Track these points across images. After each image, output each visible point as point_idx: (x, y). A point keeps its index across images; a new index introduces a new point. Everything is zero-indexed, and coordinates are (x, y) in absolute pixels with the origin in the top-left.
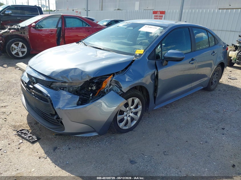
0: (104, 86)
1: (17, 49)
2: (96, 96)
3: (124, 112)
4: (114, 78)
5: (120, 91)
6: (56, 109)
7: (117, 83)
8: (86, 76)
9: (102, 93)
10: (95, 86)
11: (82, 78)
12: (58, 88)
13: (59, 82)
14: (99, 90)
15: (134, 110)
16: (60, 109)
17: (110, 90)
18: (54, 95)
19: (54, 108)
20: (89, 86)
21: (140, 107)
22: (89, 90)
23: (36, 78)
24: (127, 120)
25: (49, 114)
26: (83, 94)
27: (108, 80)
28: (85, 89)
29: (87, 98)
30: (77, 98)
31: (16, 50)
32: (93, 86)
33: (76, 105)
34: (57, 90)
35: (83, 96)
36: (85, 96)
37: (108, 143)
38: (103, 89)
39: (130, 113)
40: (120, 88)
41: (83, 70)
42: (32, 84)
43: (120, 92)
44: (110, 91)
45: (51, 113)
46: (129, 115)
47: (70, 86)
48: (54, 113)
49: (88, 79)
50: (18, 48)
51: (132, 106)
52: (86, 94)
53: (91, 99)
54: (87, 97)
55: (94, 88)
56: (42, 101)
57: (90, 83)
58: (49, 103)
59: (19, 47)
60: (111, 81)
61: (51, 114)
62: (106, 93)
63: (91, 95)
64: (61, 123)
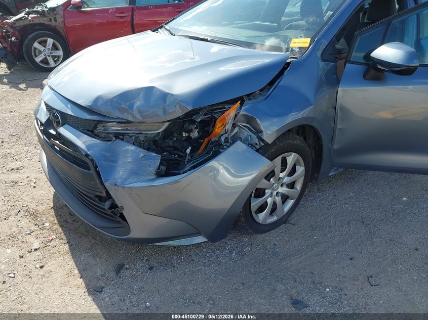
0: (218, 129)
1: (45, 53)
2: (201, 154)
3: (265, 189)
4: (243, 108)
5: (256, 141)
6: (107, 184)
7: (250, 120)
8: (175, 106)
9: (215, 146)
10: (196, 128)
11: (165, 111)
12: (111, 136)
13: (112, 122)
14: (206, 140)
15: (287, 180)
16: (118, 186)
17: (235, 139)
18: (103, 152)
19: (102, 184)
20: (182, 129)
21: (300, 169)
22: (183, 139)
23: (62, 114)
24: (275, 204)
25: (92, 196)
26: (170, 149)
27: (229, 114)
28: (174, 137)
29: (179, 159)
30: (155, 160)
31: (42, 54)
32: (192, 130)
33: (155, 177)
34: (108, 141)
35: (170, 153)
36: (175, 152)
37: (236, 254)
38: (215, 136)
39: (280, 187)
40: (258, 132)
41: (167, 91)
42: (55, 125)
43: (258, 143)
44: (234, 142)
45: (98, 194)
46: (277, 193)
47: (137, 132)
48: (104, 194)
49: (179, 113)
50: (47, 50)
51: (282, 172)
52: (176, 149)
53: (189, 161)
54: (180, 156)
55: (195, 134)
56: (75, 166)
57: (185, 122)
58: (91, 172)
59: (47, 47)
60: (236, 116)
61: (97, 196)
62: (224, 146)
63: (188, 151)
64: (122, 217)
